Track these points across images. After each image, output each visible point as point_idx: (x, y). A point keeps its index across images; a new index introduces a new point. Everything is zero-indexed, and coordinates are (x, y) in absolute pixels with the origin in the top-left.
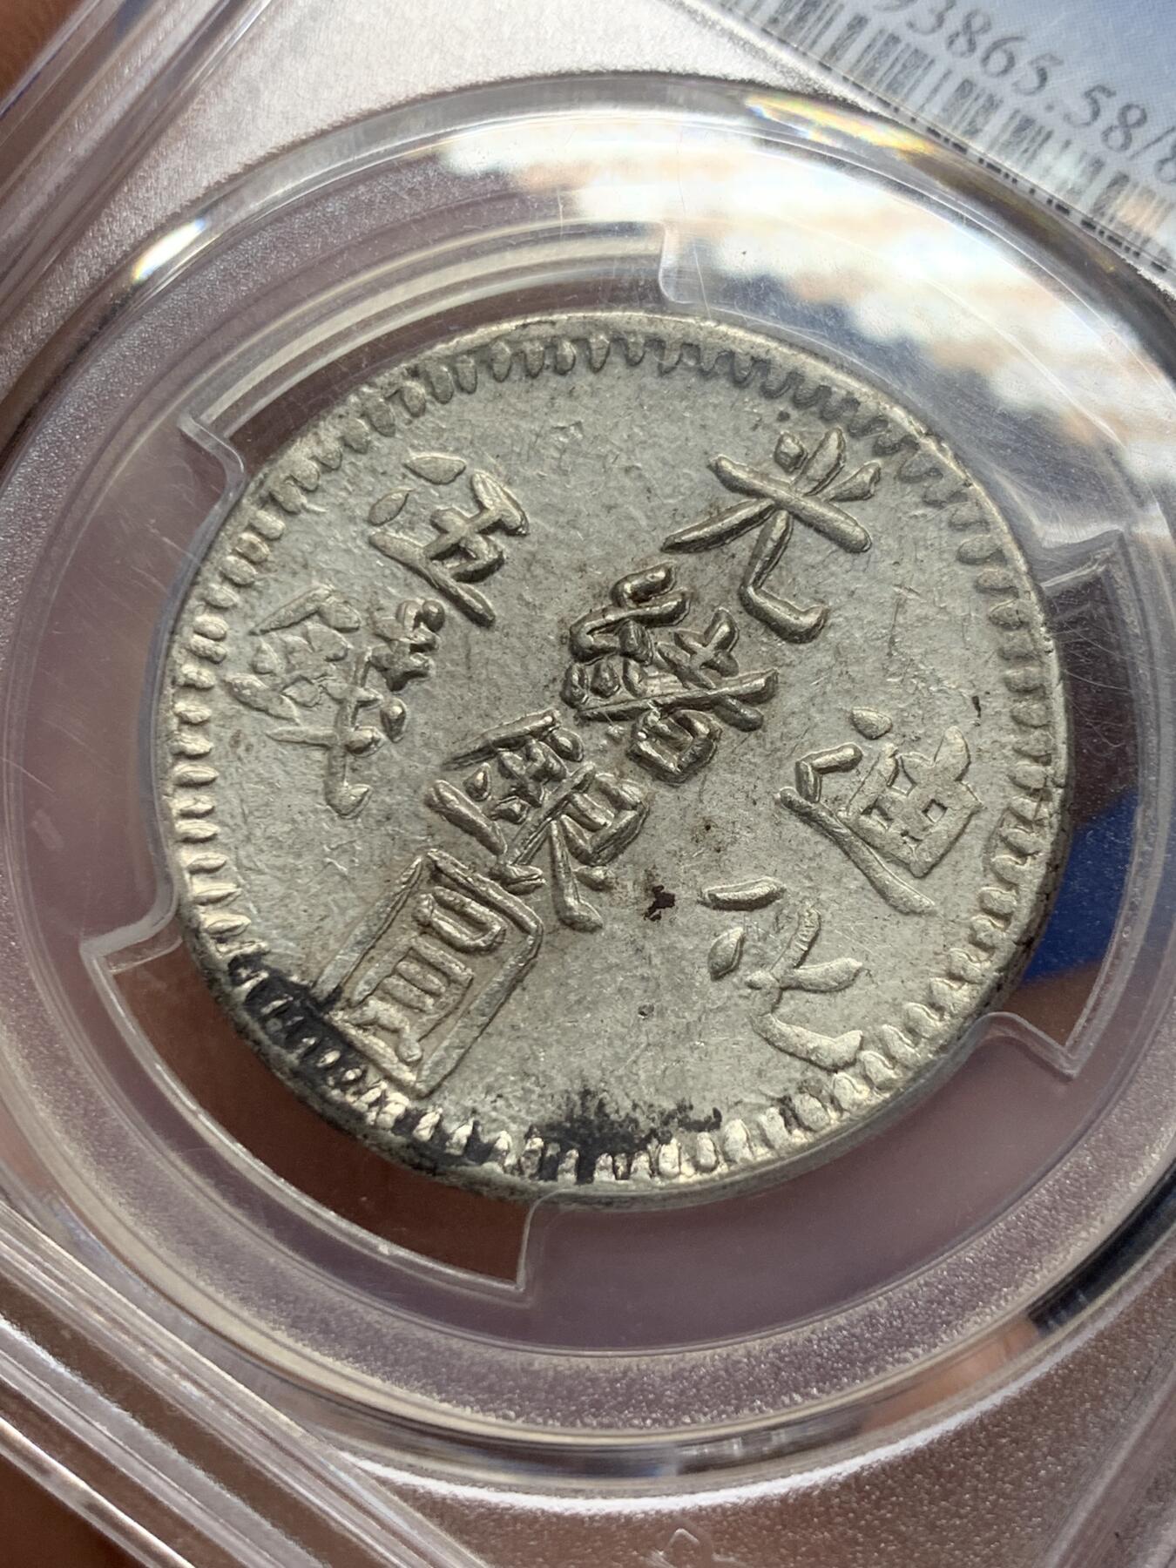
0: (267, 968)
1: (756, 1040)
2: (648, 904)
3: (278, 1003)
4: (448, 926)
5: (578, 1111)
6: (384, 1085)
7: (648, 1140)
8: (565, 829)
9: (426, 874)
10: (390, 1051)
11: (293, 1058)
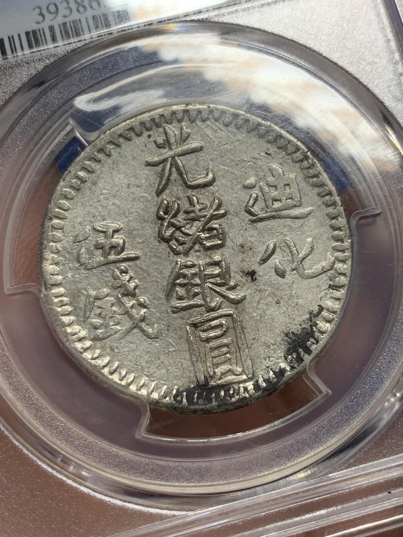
0: (183, 391)
1: (308, 280)
2: (250, 278)
3: (196, 396)
4: (212, 334)
5: (289, 340)
6: (241, 385)
7: (312, 329)
8: (211, 283)
9: (193, 328)
10: (234, 377)
11: (214, 403)
